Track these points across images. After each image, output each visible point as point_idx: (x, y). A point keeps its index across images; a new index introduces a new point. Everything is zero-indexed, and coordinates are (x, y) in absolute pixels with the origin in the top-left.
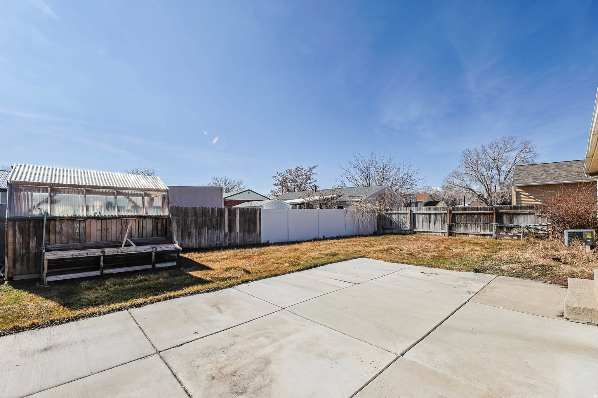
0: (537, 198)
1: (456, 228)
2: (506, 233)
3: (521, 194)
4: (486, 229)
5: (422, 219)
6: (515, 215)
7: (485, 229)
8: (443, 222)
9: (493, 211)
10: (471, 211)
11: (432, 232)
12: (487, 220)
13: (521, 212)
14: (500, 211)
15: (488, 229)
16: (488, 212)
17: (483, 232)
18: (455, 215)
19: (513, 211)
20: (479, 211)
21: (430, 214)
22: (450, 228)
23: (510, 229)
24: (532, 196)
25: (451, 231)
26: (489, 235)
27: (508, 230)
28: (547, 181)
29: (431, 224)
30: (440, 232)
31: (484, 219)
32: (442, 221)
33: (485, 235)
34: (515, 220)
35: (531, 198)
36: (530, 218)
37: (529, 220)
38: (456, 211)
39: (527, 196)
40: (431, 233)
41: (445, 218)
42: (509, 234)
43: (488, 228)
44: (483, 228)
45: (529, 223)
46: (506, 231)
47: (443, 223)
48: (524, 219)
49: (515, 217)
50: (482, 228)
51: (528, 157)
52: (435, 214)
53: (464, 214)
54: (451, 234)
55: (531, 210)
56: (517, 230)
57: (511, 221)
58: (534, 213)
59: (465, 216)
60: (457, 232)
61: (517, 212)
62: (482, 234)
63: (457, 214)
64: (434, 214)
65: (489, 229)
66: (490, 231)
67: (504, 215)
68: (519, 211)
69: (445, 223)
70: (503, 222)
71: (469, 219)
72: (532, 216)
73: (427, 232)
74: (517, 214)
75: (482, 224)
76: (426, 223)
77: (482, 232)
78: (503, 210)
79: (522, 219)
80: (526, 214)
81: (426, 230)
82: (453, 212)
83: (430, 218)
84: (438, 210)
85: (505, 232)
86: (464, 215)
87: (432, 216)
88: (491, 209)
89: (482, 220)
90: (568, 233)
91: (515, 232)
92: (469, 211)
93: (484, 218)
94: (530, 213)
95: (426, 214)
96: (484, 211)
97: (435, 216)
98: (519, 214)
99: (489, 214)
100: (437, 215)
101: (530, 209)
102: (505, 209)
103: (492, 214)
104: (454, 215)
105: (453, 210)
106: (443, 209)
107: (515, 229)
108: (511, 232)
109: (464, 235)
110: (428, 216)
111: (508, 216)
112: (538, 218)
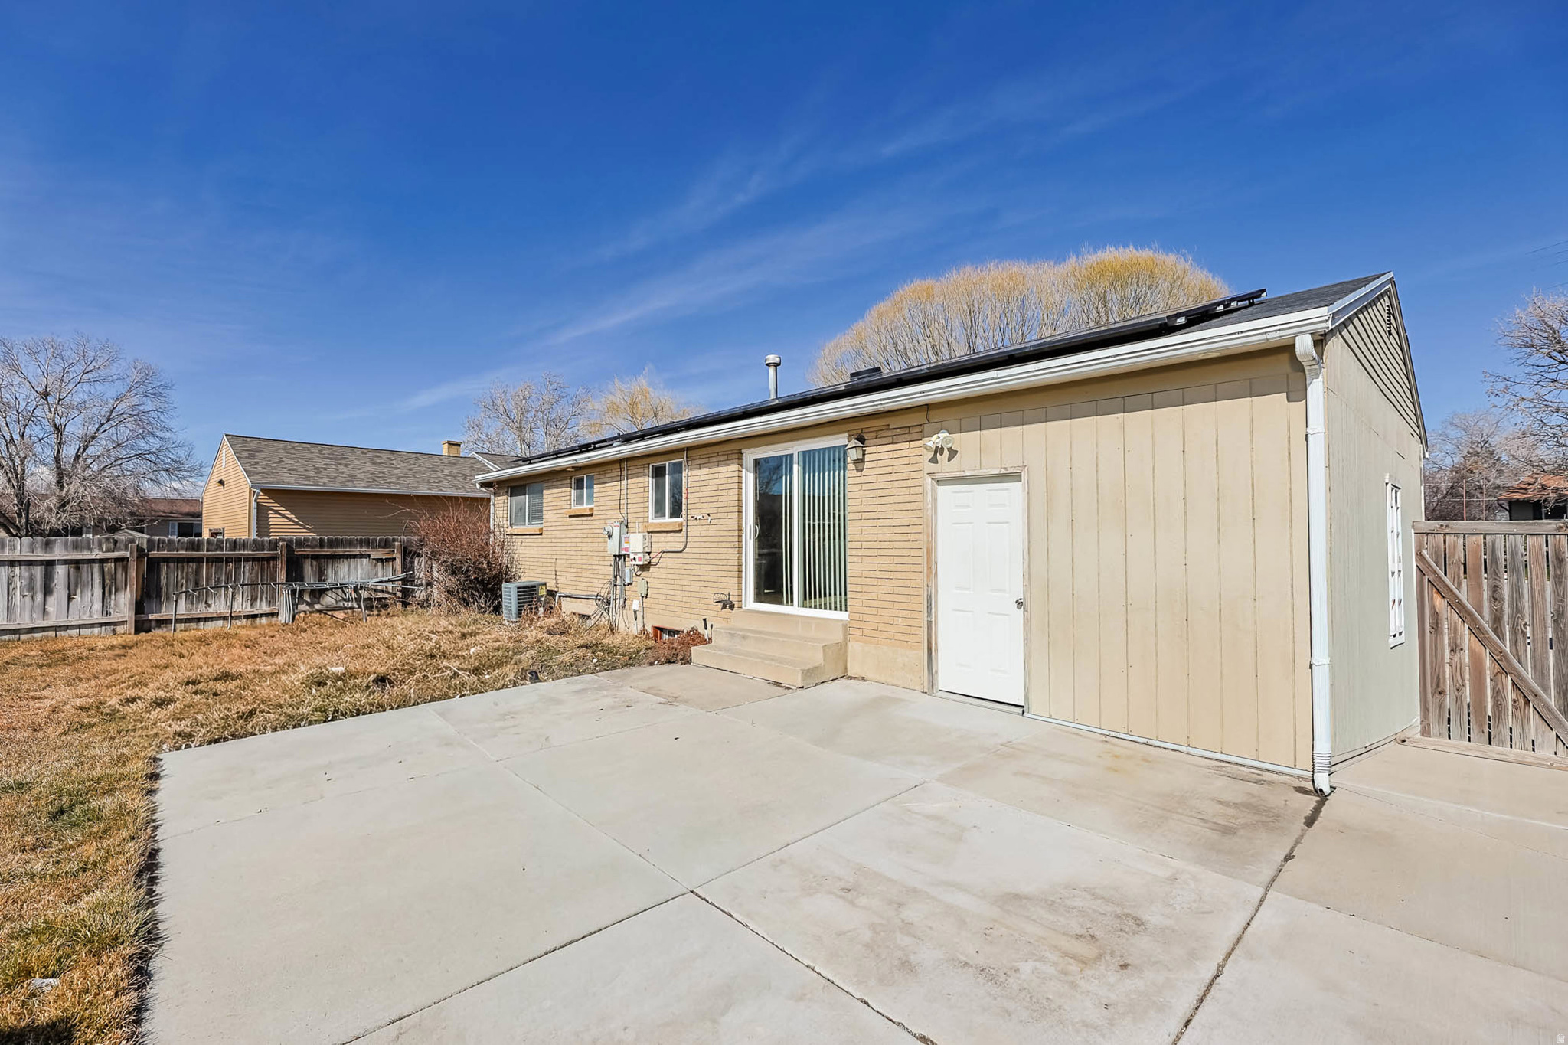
0: (303, 519)
1: (161, 603)
2: (308, 604)
3: (269, 508)
4: (258, 601)
5: (9, 584)
6: (330, 561)
7: (256, 599)
8: (109, 588)
9: (279, 551)
10: (216, 550)
11: (56, 628)
12: (261, 576)
13: (345, 551)
14: (298, 551)
15: (264, 599)
16: (266, 553)
17: (249, 609)
18: (159, 565)
19: (327, 551)
20: (239, 550)
21: (49, 564)
22: (139, 608)
23: (318, 594)
24: (293, 516)
25: (143, 617)
26: (267, 615)
27: (315, 597)
28: (325, 484)
29: (51, 600)
30: (92, 626)
31: (254, 571)
32: (104, 588)
33: (254, 616)
34: (329, 572)
35: (290, 520)
36: (361, 565)
37: (359, 571)
38: (164, 550)
39: (283, 516)
40: (52, 633)
41: (119, 576)
42: (317, 607)
43: (265, 596)
44: (250, 598)
45: (359, 576)
46: (309, 600)
47: (107, 594)
48: (349, 570)
49: (330, 566)
50: (247, 597)
51: (148, 408)
52: (77, 564)
53: (190, 560)
54: (141, 627)
55: (364, 549)
56: (334, 596)
57: (321, 575)
58: (369, 556)
59: (195, 567)
60: (165, 618)
61: (335, 552)
62: (248, 614)
63: (167, 560)
64: (66, 562)
65: (266, 598)
66: (269, 603)
67: (307, 560)
68: (340, 551)
69: (116, 590)
70: (302, 579)
71: (207, 574)
72: (365, 561)
73: (31, 630)
74: (335, 557)
75: (245, 587)
76: (28, 599)
77: (246, 608)
78: (304, 548)
79: (346, 569)
80: (354, 557)
81: (27, 624)
82: (154, 554)
83: (48, 578)
84: (89, 549)
85: (307, 602)
86: (191, 564)
87: (60, 571)
88: (273, 546)
89: (247, 577)
90: (518, 588)
91: (329, 600)
92: (207, 551)
93: (252, 570)
94: (362, 556)
95: (30, 563)
96: (253, 550)
97: (72, 570)
98: (340, 558)
99: (269, 559)
100: (84, 567)
101: (361, 547)
102: (308, 546)
103: (274, 558)
104: (154, 566)
105: (152, 550)
106: (111, 545)
107: (329, 593)
108: (321, 602)
109: (187, 624)
110: (38, 571)
111: (315, 563)
112: (375, 565)
